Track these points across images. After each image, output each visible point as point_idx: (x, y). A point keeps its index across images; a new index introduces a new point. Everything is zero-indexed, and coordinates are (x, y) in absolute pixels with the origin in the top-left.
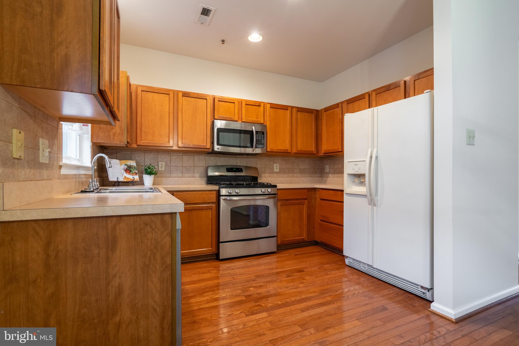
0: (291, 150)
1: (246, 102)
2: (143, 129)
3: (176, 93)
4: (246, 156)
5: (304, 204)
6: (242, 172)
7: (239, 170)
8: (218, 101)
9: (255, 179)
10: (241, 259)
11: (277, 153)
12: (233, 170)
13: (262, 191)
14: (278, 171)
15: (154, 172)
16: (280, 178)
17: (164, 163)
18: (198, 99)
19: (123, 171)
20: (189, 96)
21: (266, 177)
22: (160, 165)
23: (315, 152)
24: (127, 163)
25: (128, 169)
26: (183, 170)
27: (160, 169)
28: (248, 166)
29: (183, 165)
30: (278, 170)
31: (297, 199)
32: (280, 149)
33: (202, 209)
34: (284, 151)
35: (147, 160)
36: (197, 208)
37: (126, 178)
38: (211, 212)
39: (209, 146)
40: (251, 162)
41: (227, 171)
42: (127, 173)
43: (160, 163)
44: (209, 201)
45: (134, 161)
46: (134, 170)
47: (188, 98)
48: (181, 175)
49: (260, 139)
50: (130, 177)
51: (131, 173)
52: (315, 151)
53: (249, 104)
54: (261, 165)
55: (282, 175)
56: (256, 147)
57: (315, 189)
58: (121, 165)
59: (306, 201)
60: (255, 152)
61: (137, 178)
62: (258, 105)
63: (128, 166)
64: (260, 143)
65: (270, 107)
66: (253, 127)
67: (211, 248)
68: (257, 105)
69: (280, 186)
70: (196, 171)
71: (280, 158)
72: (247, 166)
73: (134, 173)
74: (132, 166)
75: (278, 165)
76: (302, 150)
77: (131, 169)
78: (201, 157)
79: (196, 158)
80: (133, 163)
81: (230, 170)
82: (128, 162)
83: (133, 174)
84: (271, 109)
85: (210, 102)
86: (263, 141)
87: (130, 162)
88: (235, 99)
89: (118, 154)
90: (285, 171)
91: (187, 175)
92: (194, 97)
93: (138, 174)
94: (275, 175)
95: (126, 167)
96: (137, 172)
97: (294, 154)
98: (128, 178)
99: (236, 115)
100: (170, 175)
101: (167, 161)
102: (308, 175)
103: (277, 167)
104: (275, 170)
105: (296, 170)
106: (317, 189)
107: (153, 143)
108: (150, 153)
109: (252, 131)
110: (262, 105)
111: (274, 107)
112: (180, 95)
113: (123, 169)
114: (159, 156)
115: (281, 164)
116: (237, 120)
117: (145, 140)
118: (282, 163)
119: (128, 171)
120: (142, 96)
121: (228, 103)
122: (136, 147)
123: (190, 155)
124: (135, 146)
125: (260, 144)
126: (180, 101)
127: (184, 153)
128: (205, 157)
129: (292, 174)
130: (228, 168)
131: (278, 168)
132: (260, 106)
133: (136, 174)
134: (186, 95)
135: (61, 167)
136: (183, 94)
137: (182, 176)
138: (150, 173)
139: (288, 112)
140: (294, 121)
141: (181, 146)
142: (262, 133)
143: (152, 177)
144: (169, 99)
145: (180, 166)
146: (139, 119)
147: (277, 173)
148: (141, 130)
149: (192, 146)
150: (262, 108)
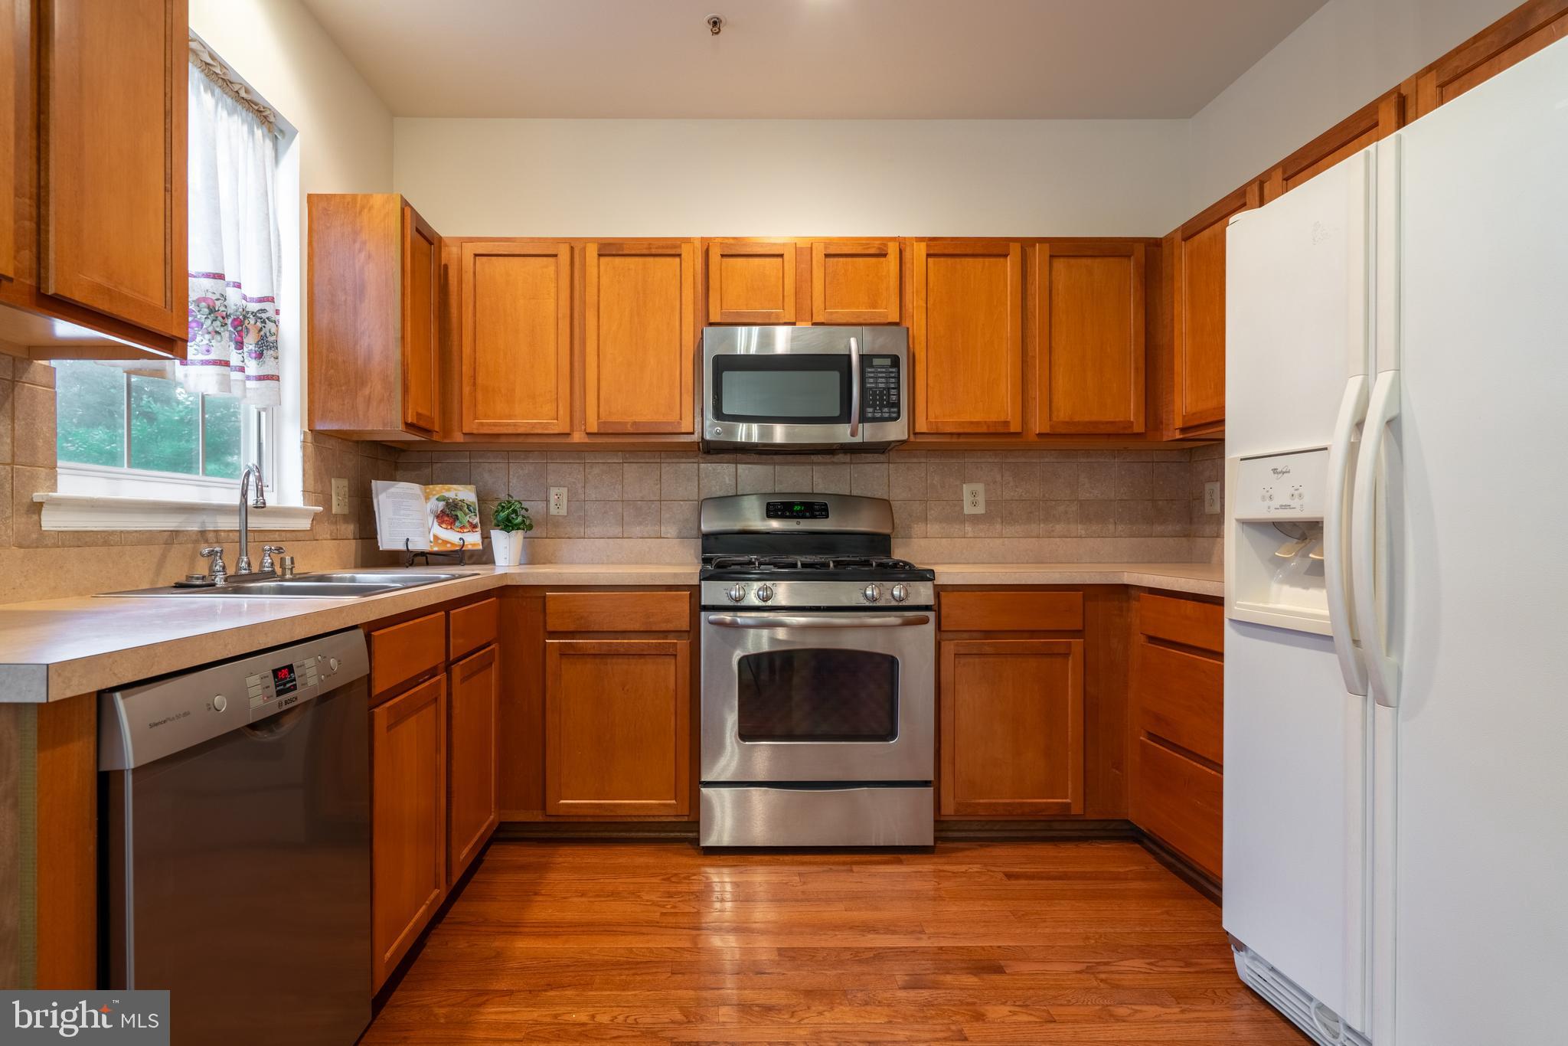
0: (1024, 422)
1: (826, 248)
2: (480, 380)
3: (575, 247)
4: (847, 458)
5: (1066, 655)
6: (827, 517)
7: (813, 509)
8: (722, 256)
9: (880, 543)
10: (782, 858)
11: (958, 438)
12: (792, 511)
13: (865, 595)
14: (983, 512)
15: (520, 519)
16: (988, 540)
17: (564, 491)
18: (651, 259)
19: (431, 519)
20: (621, 253)
21: (928, 535)
22: (553, 498)
23: (1139, 428)
24: (447, 494)
25: (448, 511)
26: (625, 515)
27: (553, 511)
28: (854, 493)
29: (626, 497)
30: (980, 510)
31: (1033, 633)
32: (972, 423)
33: (640, 655)
34: (992, 430)
35: (514, 481)
36: (622, 650)
37: (440, 541)
38: (673, 668)
39: (687, 424)
40: (869, 479)
41: (769, 516)
42: (444, 526)
43: (553, 491)
44: (664, 627)
45: (469, 487)
46: (466, 515)
47: (617, 260)
48: (617, 530)
49: (881, 385)
50: (452, 537)
51: (457, 524)
52: (1142, 419)
53: (838, 253)
54: (910, 490)
55: (998, 526)
56: (863, 419)
57: (1123, 591)
58: (427, 499)
59: (1077, 643)
60: (858, 439)
61: (473, 540)
62: (875, 251)
63: (448, 504)
64: (881, 400)
65: (928, 255)
66: (853, 342)
67: (674, 802)
68: (872, 251)
69: (949, 573)
70: (666, 515)
71: (990, 460)
72: (851, 496)
73: (467, 525)
74: (463, 501)
75: (980, 487)
76: (1077, 419)
77: (459, 513)
78: (683, 466)
79: (667, 468)
80: (465, 494)
81: (779, 510)
82: (449, 490)
83: (463, 527)
84: (930, 260)
85: (692, 262)
86: (893, 392)
87: (456, 490)
88: (786, 243)
89: (437, 466)
90: (1011, 513)
91: (637, 530)
92: (638, 252)
93: (479, 529)
94: (968, 528)
95: (441, 505)
96: (476, 520)
97: (1036, 439)
98: (445, 542)
99: (787, 300)
100: (582, 530)
101: (574, 482)
102: (1120, 528)
103: (974, 494)
104: (968, 510)
105: (1061, 508)
106: (1133, 592)
107: (508, 425)
108: (524, 459)
109: (849, 356)
110: (893, 250)
111: (943, 250)
112: (592, 251)
113: (432, 512)
114: (551, 467)
115: (995, 482)
116: (794, 321)
117: (486, 417)
118: (998, 478)
119: (446, 518)
120: (475, 273)
121: (757, 261)
122: (462, 441)
123: (647, 461)
124: (458, 437)
125: (882, 406)
126: (592, 271)
127: (627, 456)
128: (696, 465)
129: (1042, 525)
130: (774, 504)
131: (981, 499)
132: (885, 255)
133: (474, 526)
134: (610, 249)
136: (599, 250)
137: (620, 535)
138: (508, 525)
139: (1010, 266)
140: (1036, 302)
141: (596, 431)
142: (888, 362)
143: (517, 537)
144: (557, 272)
145: (616, 497)
146: (467, 350)
147: (975, 519)
148: (474, 384)
149: (630, 430)
150: (892, 262)
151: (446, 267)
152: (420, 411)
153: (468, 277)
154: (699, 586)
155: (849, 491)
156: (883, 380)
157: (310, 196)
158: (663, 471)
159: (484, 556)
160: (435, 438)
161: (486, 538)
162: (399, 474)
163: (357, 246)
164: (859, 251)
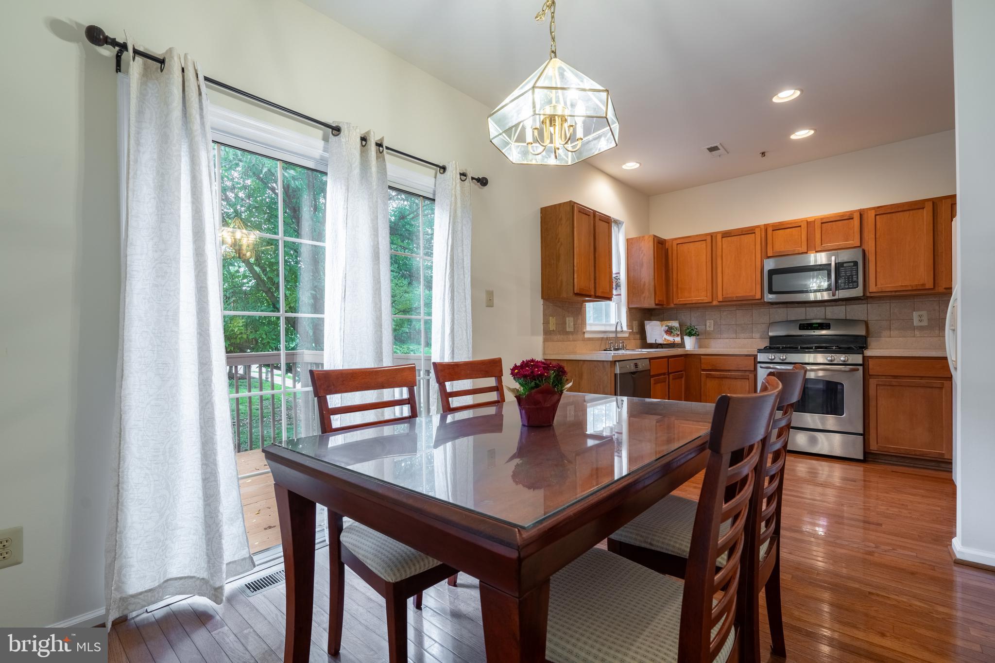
0: (936, 283)
1: (821, 220)
2: (679, 286)
3: (712, 236)
5: (941, 388)
6: (830, 328)
7: (823, 325)
8: (773, 230)
9: (861, 339)
11: (895, 293)
12: (812, 327)
13: (827, 358)
14: (926, 325)
15: (694, 332)
16: (930, 338)
17: (712, 321)
18: (743, 236)
19: (663, 333)
20: (731, 235)
21: (892, 336)
22: (708, 324)
24: (668, 324)
25: (669, 330)
26: (737, 329)
27: (708, 329)
28: (848, 318)
29: (737, 323)
30: (925, 323)
32: (902, 286)
33: (735, 378)
34: (915, 288)
35: (693, 319)
36: (728, 376)
38: (748, 383)
39: (758, 296)
40: (856, 312)
41: (800, 329)
42: (668, 335)
43: (708, 321)
44: (744, 369)
45: (676, 321)
46: (675, 331)
47: (729, 238)
48: (734, 336)
49: (848, 274)
50: (670, 339)
51: (672, 334)
53: (828, 221)
54: (880, 315)
55: (937, 331)
56: (838, 289)
58: (662, 326)
61: (678, 340)
62: (847, 218)
63: (669, 327)
64: (848, 280)
65: (876, 215)
66: (832, 258)
70: (755, 329)
71: (931, 299)
72: (845, 319)
73: (676, 334)
74: (674, 326)
75: (925, 313)
77: (673, 331)
78: (762, 310)
80: (675, 324)
81: (806, 327)
82: (669, 323)
83: (674, 335)
84: (878, 217)
85: (760, 235)
86: (854, 276)
87: (672, 322)
88: (802, 221)
91: (742, 335)
92: (738, 234)
93: (680, 336)
94: (917, 333)
95: (667, 328)
96: (679, 333)
97: (944, 290)
98: (668, 340)
99: (802, 244)
100: (720, 336)
101: (716, 318)
103: (920, 316)
104: (916, 323)
107: (689, 300)
108: (697, 311)
109: (830, 264)
110: (856, 215)
111: (882, 212)
112: (719, 237)
113: (664, 330)
114: (706, 313)
115: (935, 310)
116: (806, 251)
117: (681, 298)
118: (937, 308)
119: (668, 332)
120: (677, 250)
121: (789, 230)
123: (746, 309)
124: (672, 306)
125: (848, 283)
126: (719, 243)
127: (737, 308)
128: (768, 309)
130: (803, 324)
131: (925, 318)
132: (852, 218)
133: (678, 335)
134: (726, 234)
135: (584, 333)
136: (722, 235)
137: (735, 338)
138: (690, 334)
139: (926, 213)
141: (721, 300)
142: (852, 264)
143: (693, 339)
144: (706, 246)
145: (733, 323)
146: (675, 276)
147: (921, 328)
148: (677, 288)
149: (735, 299)
150: (856, 221)
151: (667, 249)
152: (660, 299)
153: (675, 252)
154: (757, 355)
155: (845, 317)
156: (849, 272)
157: (627, 239)
158: (753, 312)
159: (682, 345)
160: (665, 306)
161: (682, 339)
162: (652, 318)
163: (641, 252)
164: (838, 219)
